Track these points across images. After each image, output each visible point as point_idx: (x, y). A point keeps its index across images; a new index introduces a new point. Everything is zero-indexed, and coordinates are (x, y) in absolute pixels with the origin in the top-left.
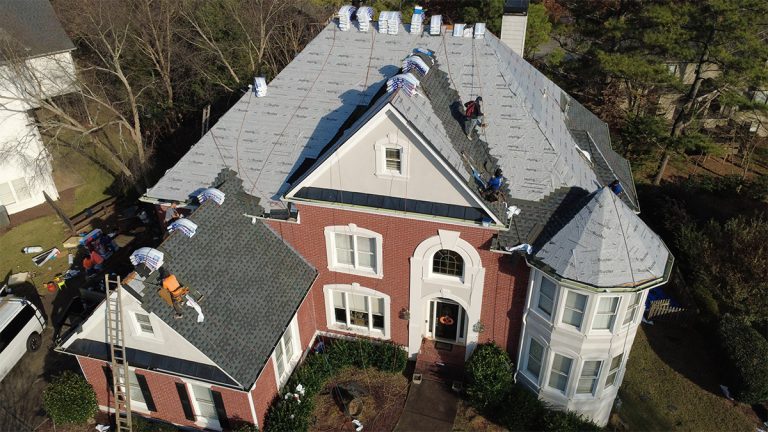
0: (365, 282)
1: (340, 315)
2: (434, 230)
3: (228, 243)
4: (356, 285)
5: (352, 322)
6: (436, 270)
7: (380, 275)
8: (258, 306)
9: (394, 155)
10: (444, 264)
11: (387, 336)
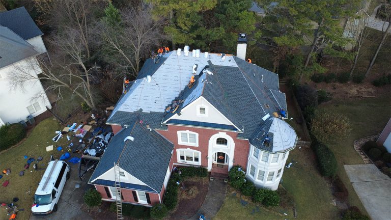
0: (192, 148)
1: (182, 158)
2: (217, 132)
4: (189, 149)
5: (187, 160)
6: (217, 143)
7: (197, 145)
8: (158, 162)
9: (202, 110)
10: (220, 142)
11: (200, 164)
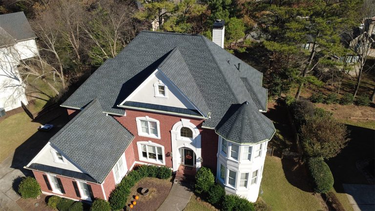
0: (154, 140)
1: (145, 154)
2: (179, 119)
3: (95, 124)
4: (150, 142)
5: (149, 157)
6: (182, 135)
7: (159, 137)
8: (107, 150)
9: (162, 89)
10: (185, 133)
11: (164, 164)
